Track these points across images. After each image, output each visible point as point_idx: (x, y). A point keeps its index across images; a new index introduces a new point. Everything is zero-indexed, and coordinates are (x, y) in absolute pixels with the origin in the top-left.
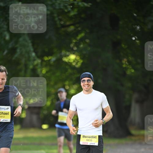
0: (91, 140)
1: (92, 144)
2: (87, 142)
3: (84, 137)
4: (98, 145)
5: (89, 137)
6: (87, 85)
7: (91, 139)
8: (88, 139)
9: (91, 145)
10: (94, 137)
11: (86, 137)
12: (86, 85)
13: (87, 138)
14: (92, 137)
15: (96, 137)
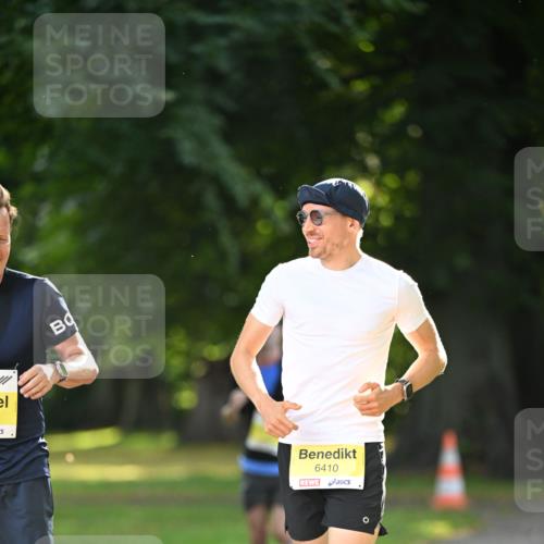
0: (335, 468)
1: (339, 482)
3: (304, 454)
4: (362, 488)
5: (327, 455)
7: (332, 461)
8: (322, 461)
9: (334, 487)
10: (347, 455)
11: (312, 455)
14: (336, 455)
15: (354, 452)
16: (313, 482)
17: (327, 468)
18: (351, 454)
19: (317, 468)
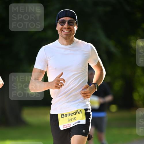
0: (75, 118)
2: (69, 123)
3: (63, 116)
4: (85, 123)
5: (71, 114)
6: (68, 28)
7: (74, 116)
10: (78, 112)
11: (66, 116)
12: (65, 28)
13: (68, 118)
14: (75, 113)
15: (81, 111)
16: (68, 126)
17: (72, 119)
18: (80, 112)
19: (69, 120)
